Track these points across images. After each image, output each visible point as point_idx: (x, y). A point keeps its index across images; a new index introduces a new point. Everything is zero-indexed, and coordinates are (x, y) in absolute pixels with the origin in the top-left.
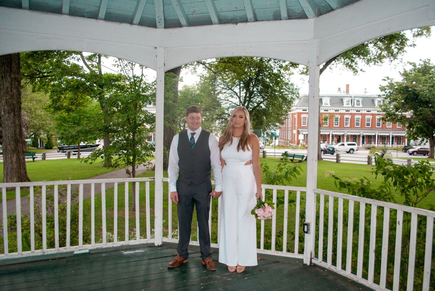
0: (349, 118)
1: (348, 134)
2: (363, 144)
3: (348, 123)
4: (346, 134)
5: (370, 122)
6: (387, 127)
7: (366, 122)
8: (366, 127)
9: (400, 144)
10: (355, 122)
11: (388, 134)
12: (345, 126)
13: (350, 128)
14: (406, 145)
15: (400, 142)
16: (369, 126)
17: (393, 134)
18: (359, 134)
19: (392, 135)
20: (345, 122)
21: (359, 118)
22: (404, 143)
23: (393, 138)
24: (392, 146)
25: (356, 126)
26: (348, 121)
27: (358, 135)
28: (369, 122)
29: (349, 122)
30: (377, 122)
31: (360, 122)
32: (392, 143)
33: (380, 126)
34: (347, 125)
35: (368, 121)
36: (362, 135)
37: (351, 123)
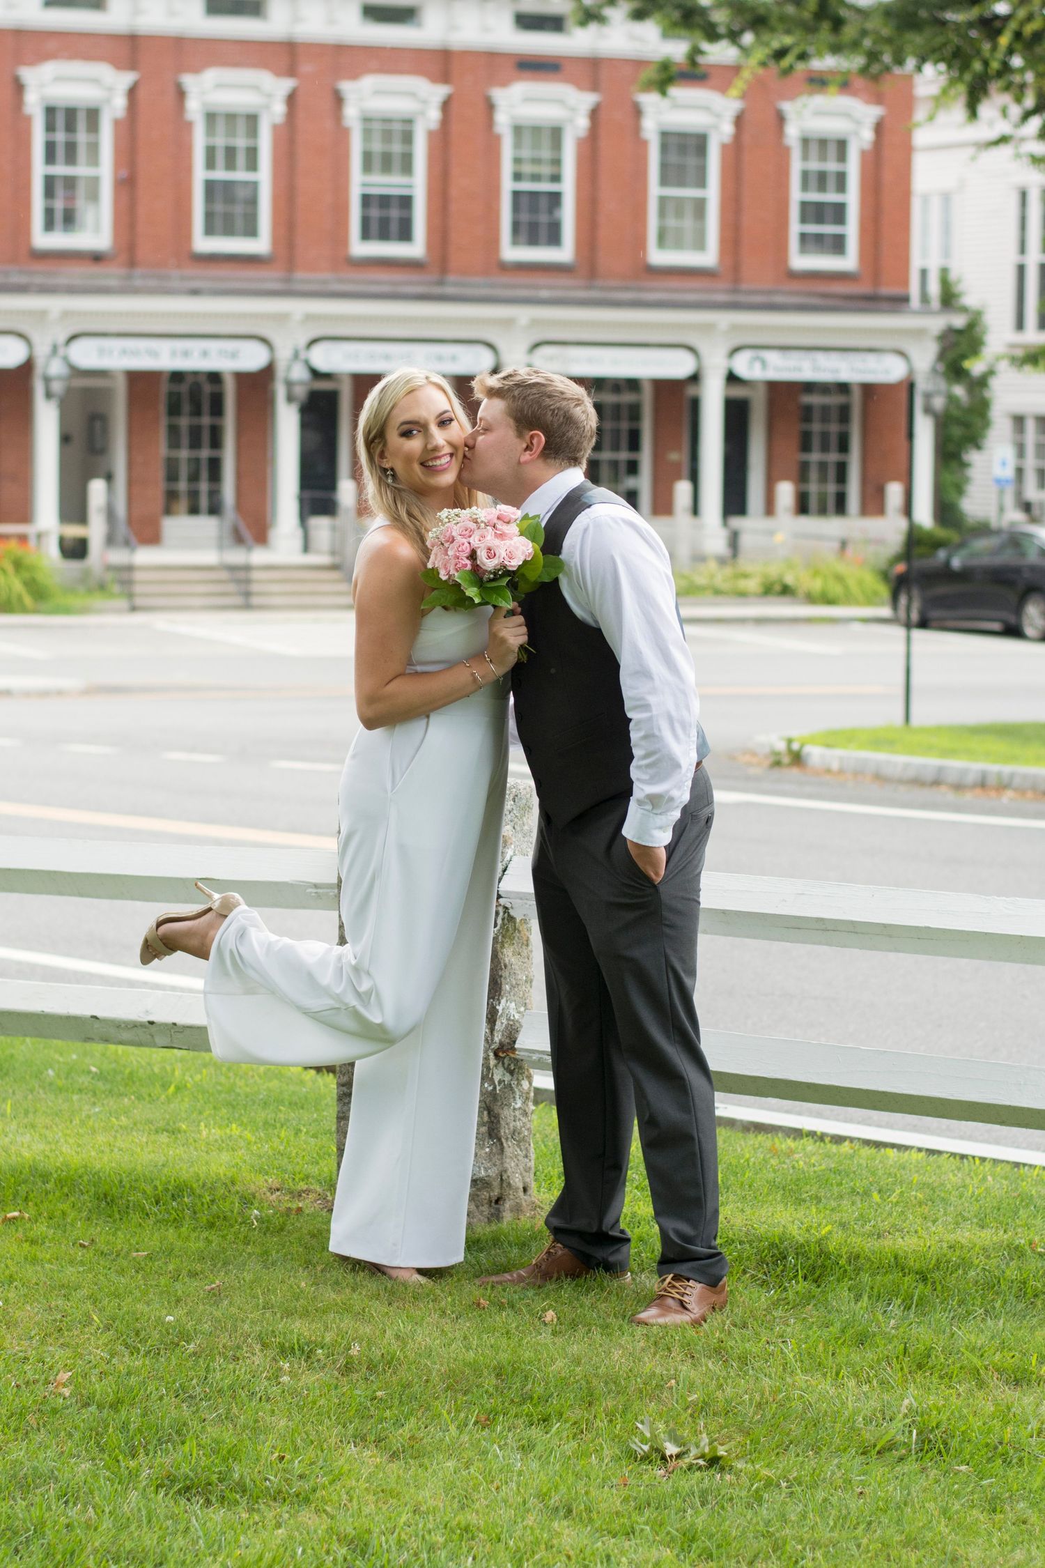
0: (93, 115)
1: (87, 355)
2: (321, 525)
3: (94, 196)
4: (56, 368)
5: (418, 185)
6: (658, 257)
7: (358, 183)
8: (360, 248)
9: (841, 506)
10: (200, 174)
11: (676, 366)
12: (42, 239)
13: (111, 274)
14: (924, 514)
15: (841, 474)
16: (405, 234)
17: (745, 366)
18: (251, 358)
19: (732, 378)
20: (39, 169)
21: (252, 120)
22: (894, 491)
23: (736, 414)
24: (734, 541)
25: (203, 243)
26: (94, 159)
27: (241, 377)
28: (388, 183)
29: (106, 170)
30: (508, 185)
31: (264, 176)
32: (735, 502)
33: (554, 238)
34: (70, 219)
35: (387, 164)
36: (299, 373)
37: (127, 184)
